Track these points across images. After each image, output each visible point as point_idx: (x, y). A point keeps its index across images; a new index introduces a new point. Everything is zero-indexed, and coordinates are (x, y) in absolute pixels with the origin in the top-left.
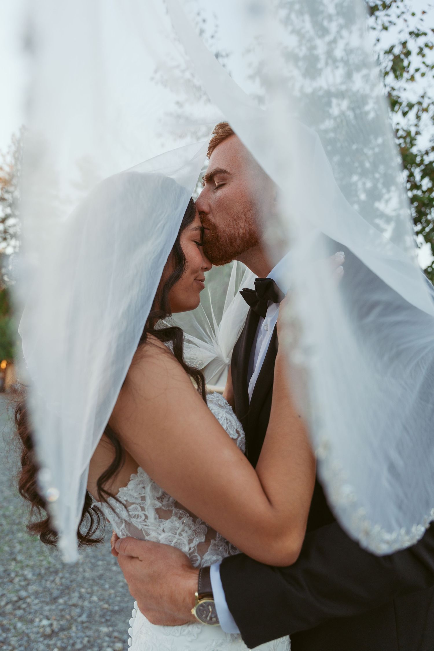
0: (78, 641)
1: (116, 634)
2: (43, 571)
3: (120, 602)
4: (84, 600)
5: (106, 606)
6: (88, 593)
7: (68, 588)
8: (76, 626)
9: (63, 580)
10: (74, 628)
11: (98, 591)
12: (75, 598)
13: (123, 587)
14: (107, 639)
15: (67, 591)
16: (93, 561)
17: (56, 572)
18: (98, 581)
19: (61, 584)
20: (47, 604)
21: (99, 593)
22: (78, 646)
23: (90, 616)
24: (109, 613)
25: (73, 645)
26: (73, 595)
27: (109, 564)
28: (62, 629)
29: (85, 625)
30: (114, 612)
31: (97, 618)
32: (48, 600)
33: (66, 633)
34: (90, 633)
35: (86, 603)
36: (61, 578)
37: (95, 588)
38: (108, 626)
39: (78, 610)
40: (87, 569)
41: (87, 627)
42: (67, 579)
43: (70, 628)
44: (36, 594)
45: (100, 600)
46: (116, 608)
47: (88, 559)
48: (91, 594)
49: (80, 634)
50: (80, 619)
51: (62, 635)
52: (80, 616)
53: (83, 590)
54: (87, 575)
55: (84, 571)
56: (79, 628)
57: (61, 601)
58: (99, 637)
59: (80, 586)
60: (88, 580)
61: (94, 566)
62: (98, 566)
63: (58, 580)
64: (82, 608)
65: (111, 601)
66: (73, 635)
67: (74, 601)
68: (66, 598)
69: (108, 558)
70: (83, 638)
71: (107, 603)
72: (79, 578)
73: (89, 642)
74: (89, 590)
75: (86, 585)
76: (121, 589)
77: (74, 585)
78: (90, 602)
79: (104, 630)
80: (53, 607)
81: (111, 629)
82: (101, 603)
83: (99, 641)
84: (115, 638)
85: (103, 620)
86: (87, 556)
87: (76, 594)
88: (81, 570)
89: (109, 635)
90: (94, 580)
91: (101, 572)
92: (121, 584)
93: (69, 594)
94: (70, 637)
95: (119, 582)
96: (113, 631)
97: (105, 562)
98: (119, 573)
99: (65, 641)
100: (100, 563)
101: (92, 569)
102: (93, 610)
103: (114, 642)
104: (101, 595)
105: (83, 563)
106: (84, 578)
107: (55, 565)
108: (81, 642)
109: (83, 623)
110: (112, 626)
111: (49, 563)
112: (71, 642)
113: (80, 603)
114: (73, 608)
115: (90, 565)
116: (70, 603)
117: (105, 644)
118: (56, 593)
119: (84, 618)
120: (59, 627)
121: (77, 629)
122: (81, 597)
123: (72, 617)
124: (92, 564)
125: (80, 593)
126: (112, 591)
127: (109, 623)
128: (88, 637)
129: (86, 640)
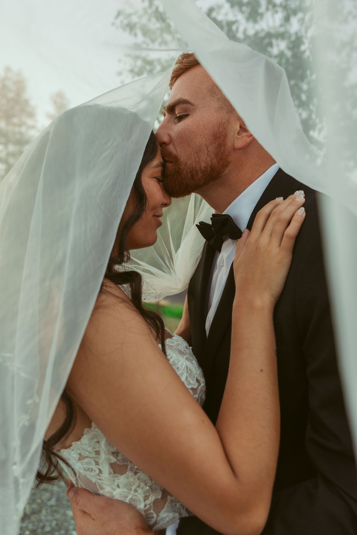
0: (47, 524)
8: (46, 510)
10: (44, 512)
22: (48, 529)
23: (58, 500)
25: (43, 528)
29: (54, 508)
31: (65, 502)
33: (36, 516)
34: (58, 516)
41: (55, 511)
43: (40, 511)
49: (50, 518)
50: (49, 503)
51: (33, 518)
52: (49, 500)
56: (49, 511)
58: (65, 520)
66: (43, 518)
70: (51, 521)
73: (57, 525)
83: (66, 524)
94: (40, 521)
99: (36, 524)
108: (50, 525)
109: (52, 506)
112: (41, 525)
117: (71, 527)
119: (53, 502)
120: (31, 510)
121: (47, 513)
123: (42, 501)
128: (56, 520)
129: (54, 523)
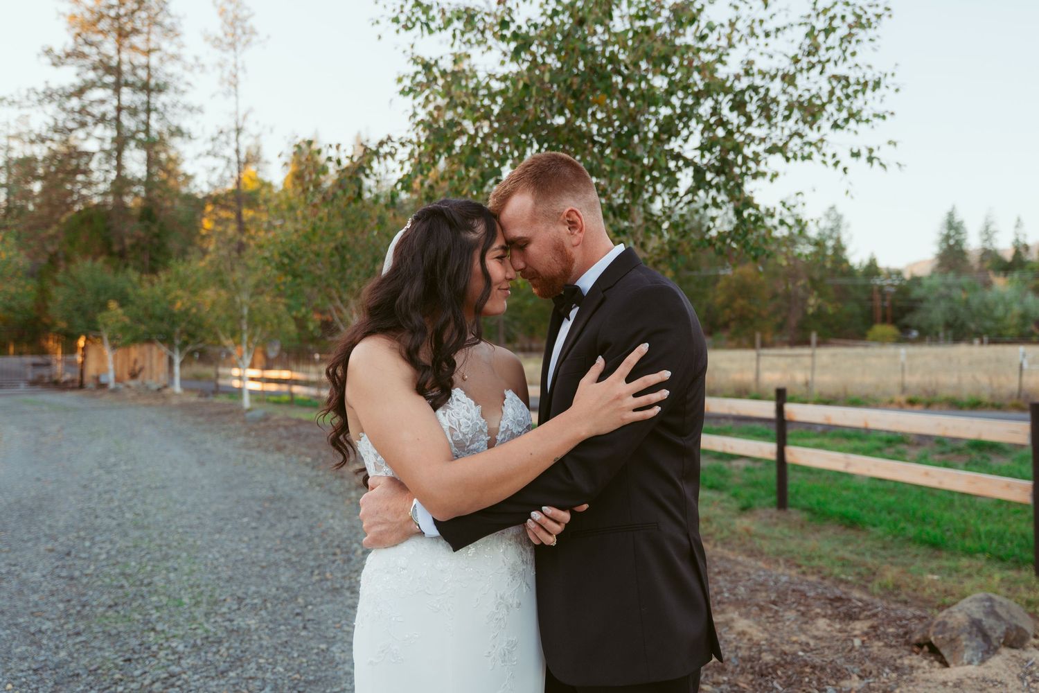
2: (199, 642)
3: (315, 671)
4: (265, 672)
5: (297, 676)
6: (269, 664)
7: (240, 659)
9: (231, 651)
11: (283, 661)
12: (251, 669)
13: (317, 654)
15: (238, 663)
16: (271, 626)
17: (220, 642)
18: (280, 648)
19: (229, 656)
20: (213, 679)
21: (285, 663)
24: (301, 684)
26: (248, 667)
27: (295, 628)
30: (308, 683)
32: (213, 674)
35: (268, 675)
36: (228, 649)
37: (280, 658)
39: (258, 683)
40: (263, 636)
42: (236, 649)
44: (195, 669)
45: (286, 670)
46: (311, 678)
47: (264, 625)
48: (275, 664)
53: (261, 661)
54: (265, 643)
55: (260, 638)
57: (232, 674)
59: (257, 656)
60: (267, 648)
61: (273, 633)
62: (280, 632)
63: (223, 650)
64: (263, 679)
65: (302, 671)
67: (251, 673)
68: (239, 671)
69: (293, 622)
71: (298, 672)
72: (255, 647)
74: (271, 660)
75: (265, 655)
76: (315, 657)
77: (248, 656)
78: (274, 673)
80: (222, 682)
82: (290, 674)
86: (262, 620)
87: (253, 665)
88: (255, 637)
90: (276, 649)
91: (285, 639)
92: (315, 651)
93: (242, 666)
95: (312, 649)
97: (289, 627)
98: (311, 639)
100: (282, 627)
101: (271, 637)
102: (280, 682)
104: (288, 664)
105: (256, 630)
106: (261, 646)
107: (215, 634)
111: (207, 631)
113: (260, 675)
114: (251, 681)
115: (267, 631)
116: (246, 676)
118: (222, 666)
122: (259, 668)
124: (270, 629)
125: (257, 663)
126: (304, 660)
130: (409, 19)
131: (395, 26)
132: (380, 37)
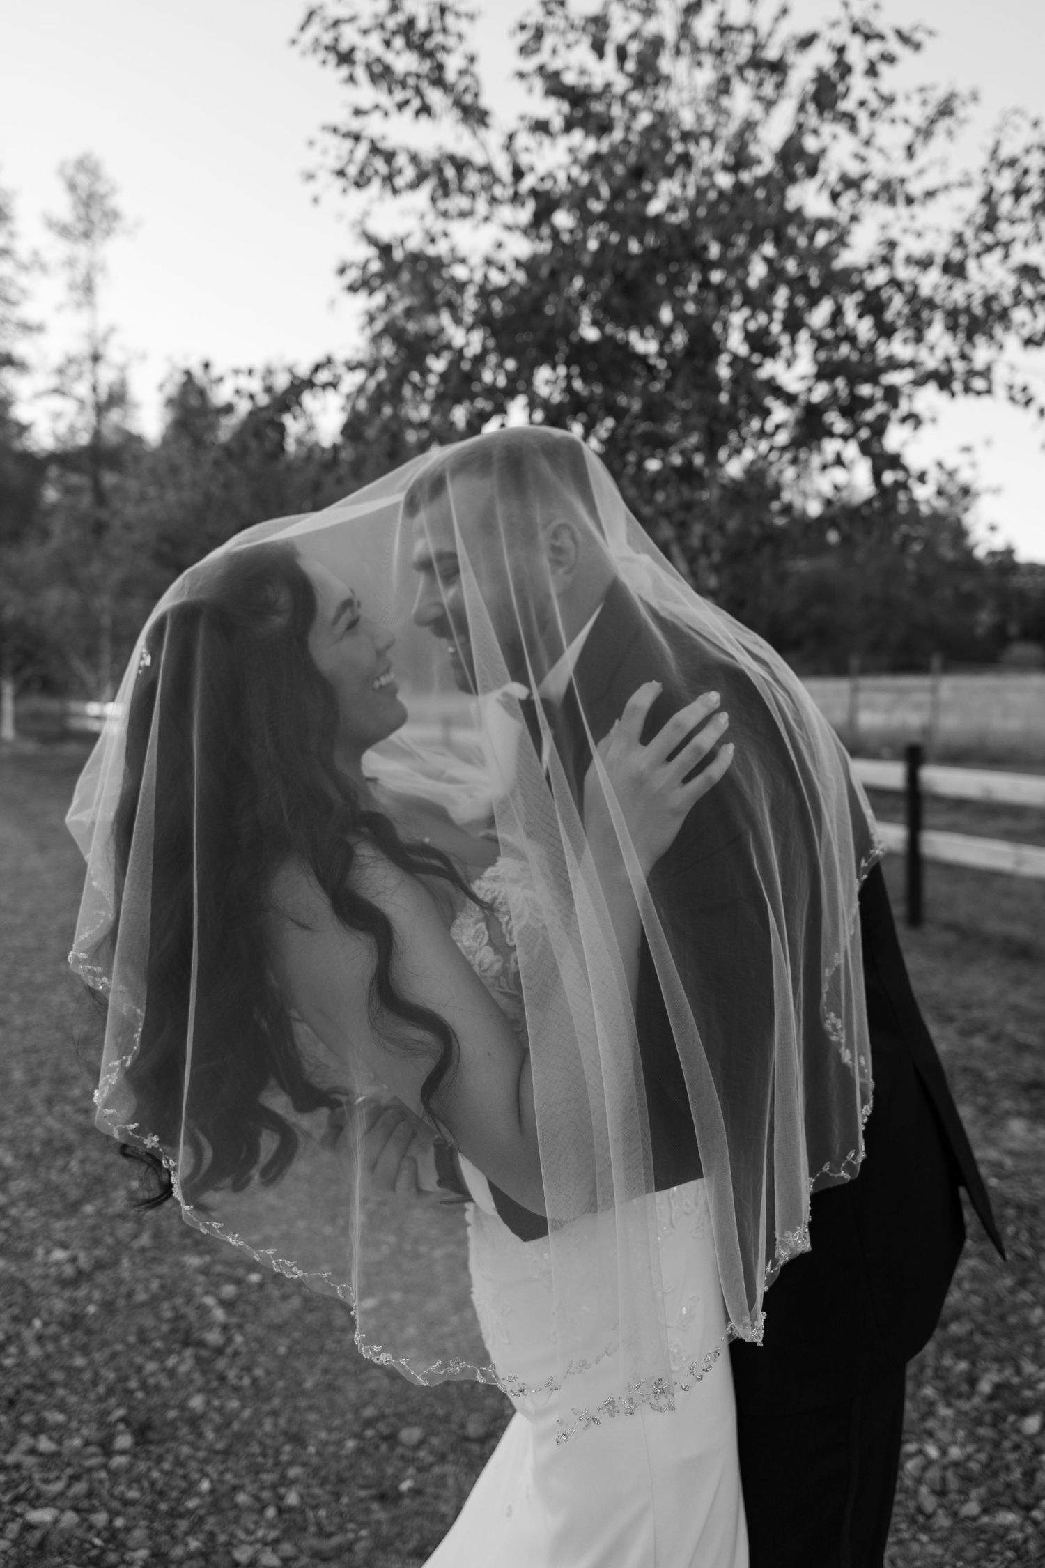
0: (140, 1287)
1: (219, 1268)
2: (37, 1149)
7: (99, 1180)
8: (131, 1258)
9: (88, 1166)
10: (125, 1263)
12: (119, 1201)
14: (201, 1278)
15: (99, 1188)
17: (68, 1150)
19: (85, 1175)
20: (58, 1217)
22: (141, 1297)
23: (159, 1236)
25: (130, 1295)
26: (113, 1195)
28: (99, 1265)
29: (150, 1254)
31: (174, 1239)
32: (58, 1207)
33: (110, 1272)
34: (162, 1269)
36: (83, 1161)
38: (200, 1254)
39: (131, 1227)
41: (154, 1260)
42: (95, 1163)
43: (116, 1263)
44: (30, 1198)
49: (141, 1273)
50: (136, 1244)
51: (101, 1277)
52: (135, 1236)
56: (138, 1260)
57: (89, 1209)
58: (183, 1277)
63: (74, 1165)
64: (140, 1222)
66: (125, 1275)
67: (118, 1206)
68: (99, 1202)
70: (147, 1280)
73: (162, 1287)
77: (114, 1174)
79: (194, 1261)
80: (73, 1222)
81: (207, 1258)
83: (184, 1284)
84: (219, 1275)
85: (188, 1241)
89: (204, 1271)
93: (103, 1193)
94: (118, 1282)
96: (214, 1262)
99: (111, 1288)
102: (164, 1224)
103: (217, 1285)
107: (62, 1135)
108: (147, 1289)
109: (143, 1250)
110: (209, 1252)
111: (49, 1130)
112: (124, 1289)
114: (118, 1221)
116: (110, 1211)
117: (198, 1290)
118: (74, 1194)
119: (145, 1240)
120: (93, 1261)
121: (134, 1264)
123: (118, 1242)
127: (202, 1247)
128: (161, 1277)
129: (155, 1285)
130: (361, 172)
131: (340, 183)
132: (316, 200)
